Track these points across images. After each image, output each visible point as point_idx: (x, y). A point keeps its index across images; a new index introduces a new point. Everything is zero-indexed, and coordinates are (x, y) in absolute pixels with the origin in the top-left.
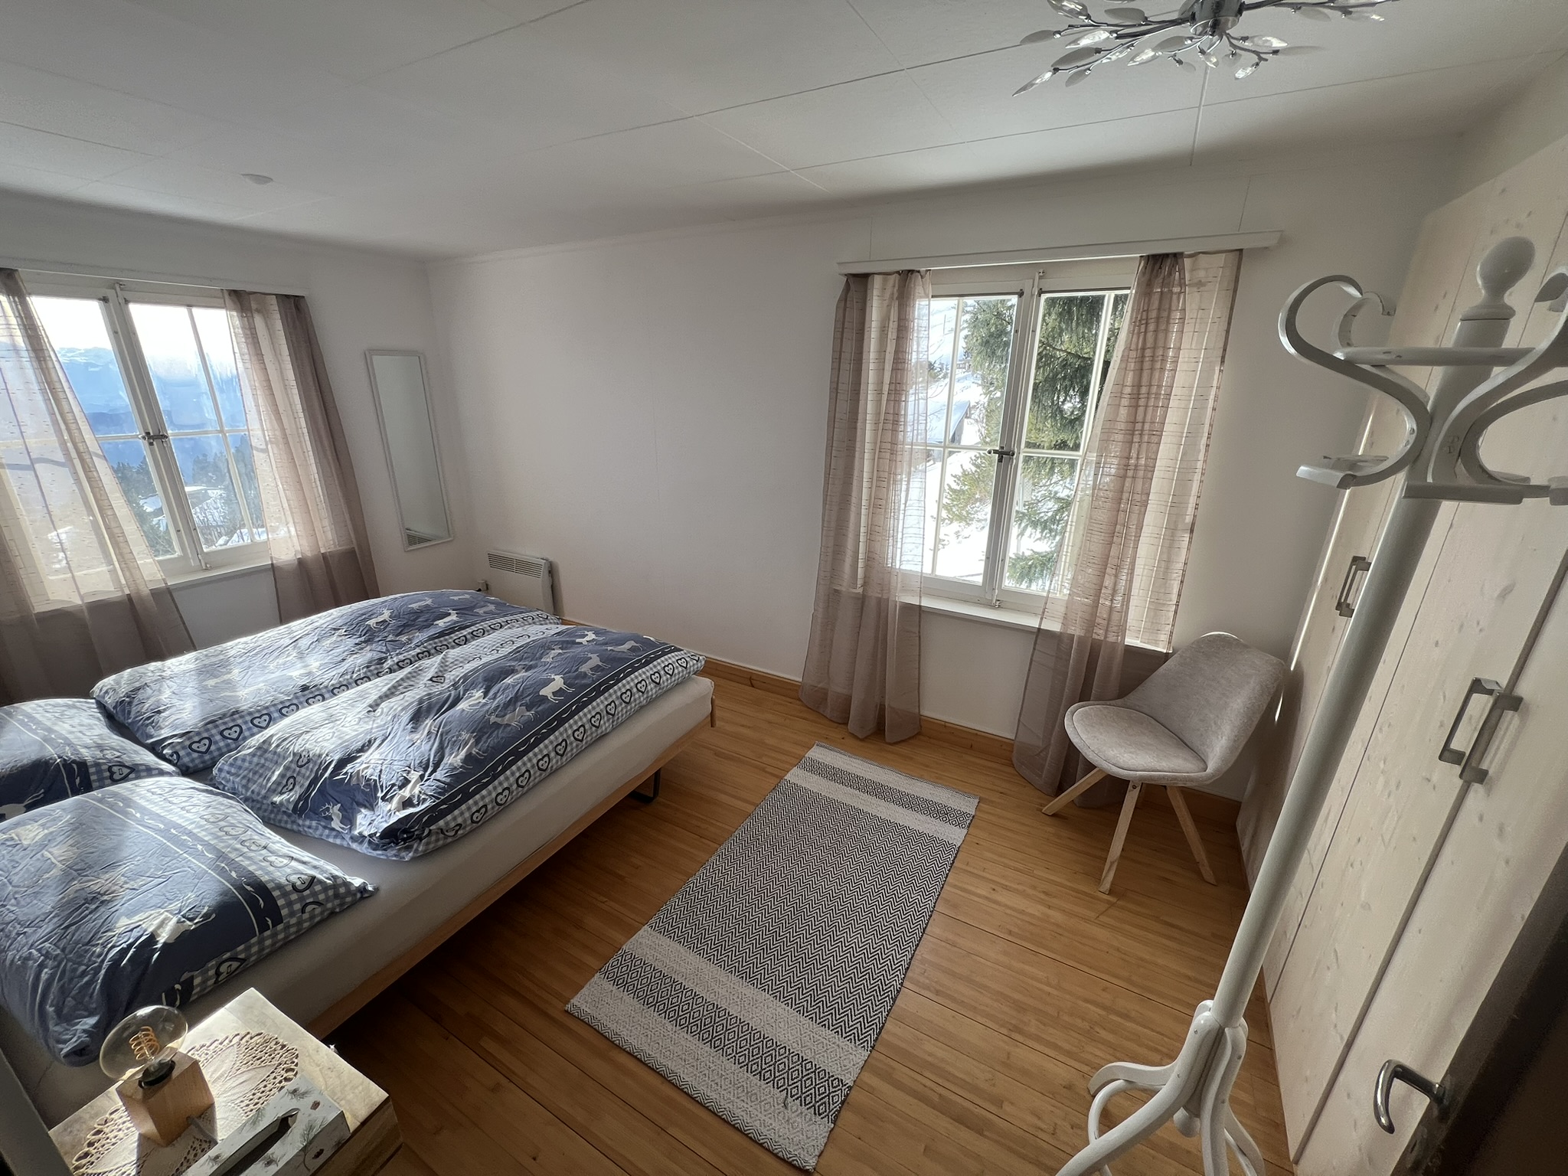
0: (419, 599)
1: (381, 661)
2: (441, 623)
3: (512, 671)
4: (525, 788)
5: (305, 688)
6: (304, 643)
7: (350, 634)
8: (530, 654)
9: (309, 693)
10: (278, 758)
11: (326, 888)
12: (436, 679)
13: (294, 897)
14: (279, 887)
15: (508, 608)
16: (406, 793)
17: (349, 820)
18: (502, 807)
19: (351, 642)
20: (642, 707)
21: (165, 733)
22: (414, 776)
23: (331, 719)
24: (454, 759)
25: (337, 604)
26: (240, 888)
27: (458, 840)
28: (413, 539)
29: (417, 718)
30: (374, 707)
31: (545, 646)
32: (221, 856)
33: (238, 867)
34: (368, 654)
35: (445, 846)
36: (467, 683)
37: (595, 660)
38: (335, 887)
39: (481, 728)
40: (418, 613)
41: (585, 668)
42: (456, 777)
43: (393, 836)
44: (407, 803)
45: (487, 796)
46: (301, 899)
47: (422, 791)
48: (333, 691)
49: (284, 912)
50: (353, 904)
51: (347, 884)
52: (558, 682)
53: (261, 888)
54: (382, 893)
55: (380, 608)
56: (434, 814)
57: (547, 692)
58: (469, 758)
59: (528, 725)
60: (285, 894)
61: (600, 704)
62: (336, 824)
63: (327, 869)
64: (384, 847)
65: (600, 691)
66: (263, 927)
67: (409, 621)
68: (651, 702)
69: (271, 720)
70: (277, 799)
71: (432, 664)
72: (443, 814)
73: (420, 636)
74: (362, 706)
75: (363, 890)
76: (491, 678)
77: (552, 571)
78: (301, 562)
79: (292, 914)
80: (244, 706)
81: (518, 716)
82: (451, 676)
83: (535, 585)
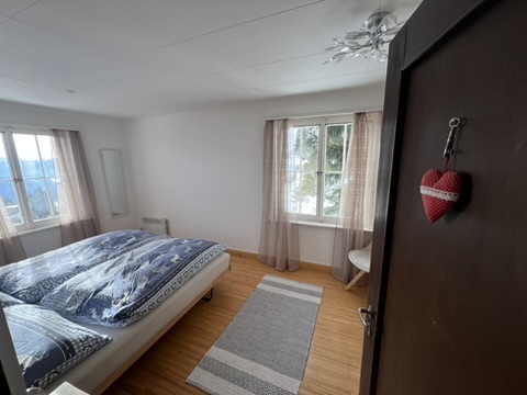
0: (121, 233)
2: (129, 241)
3: (159, 255)
4: (168, 296)
5: (77, 267)
6: (75, 252)
7: (94, 247)
8: (165, 248)
9: (79, 269)
10: (68, 293)
11: (93, 340)
12: (130, 259)
13: (80, 344)
14: (74, 341)
15: (153, 235)
16: (124, 300)
17: (100, 313)
19: (94, 250)
20: (207, 264)
21: (19, 289)
22: (126, 294)
23: (90, 277)
24: (141, 286)
26: (58, 343)
27: (143, 317)
28: (114, 215)
29: (125, 273)
30: (107, 271)
31: (170, 245)
32: (49, 331)
33: (57, 334)
34: (102, 254)
35: (139, 320)
36: (143, 260)
37: (189, 249)
38: (96, 339)
39: (150, 275)
40: (120, 238)
41: (186, 251)
42: (143, 293)
43: (119, 317)
44: (124, 304)
45: (154, 299)
46: (83, 345)
47: (129, 299)
48: (89, 268)
49: (77, 351)
50: (104, 345)
51: (101, 338)
52: (177, 257)
53: (67, 342)
54: (115, 341)
55: (105, 237)
57: (173, 260)
58: (147, 285)
59: (167, 272)
60: (77, 343)
61: (192, 263)
62: (94, 316)
63: (92, 333)
64: (115, 322)
65: (192, 259)
66: (68, 358)
67: (117, 241)
68: (210, 262)
69: (64, 280)
70: (69, 309)
71: (128, 255)
72: (138, 307)
73: (121, 246)
74: (102, 272)
75: (107, 340)
76: (152, 258)
77: (167, 222)
78: (72, 224)
80: (53, 276)
82: (136, 258)
83: (162, 227)
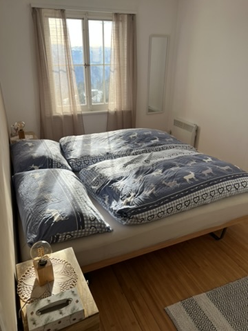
0: (147, 132)
1: (131, 150)
2: (153, 141)
3: (174, 166)
4: (170, 214)
5: (108, 153)
6: (111, 139)
7: (124, 139)
8: (183, 161)
9: (109, 156)
10: (96, 174)
11: (98, 223)
12: (147, 161)
13: (89, 222)
14: (86, 217)
15: (177, 141)
16: (129, 199)
17: (110, 203)
18: (160, 218)
19: (124, 141)
20: (226, 197)
21: (71, 157)
22: (132, 194)
23: (112, 166)
24: (147, 193)
25: (123, 128)
26: (76, 213)
27: (141, 224)
28: (150, 111)
29: (138, 173)
30: (125, 165)
31: (189, 159)
32: (74, 200)
33: (78, 206)
34: (128, 147)
35: (137, 224)
36: (157, 166)
37: (210, 170)
38: (101, 224)
39: (159, 185)
40: (146, 136)
41: (205, 172)
42: (146, 200)
43: (122, 213)
44: (128, 203)
45: (155, 211)
46: (91, 224)
47: (134, 200)
48: (116, 157)
49: (86, 226)
50: (105, 232)
51: (105, 225)
52: (192, 175)
53: (82, 215)
54: (114, 233)
55: (135, 132)
56: (136, 211)
57: (187, 178)
58: (152, 194)
59: (177, 189)
60: (87, 220)
61: (208, 190)
62: (106, 202)
63: (100, 217)
64: (118, 217)
65: (209, 184)
66: (79, 229)
67: (143, 139)
68: (231, 196)
69: (97, 162)
70: (93, 187)
71: (147, 156)
72: (139, 212)
73: (145, 145)
74: (122, 164)
75: (108, 228)
76: (166, 166)
77: (197, 130)
78: (116, 112)
79: (88, 227)
80: (91, 155)
81: (173, 184)
82: (152, 162)
83: (190, 135)
